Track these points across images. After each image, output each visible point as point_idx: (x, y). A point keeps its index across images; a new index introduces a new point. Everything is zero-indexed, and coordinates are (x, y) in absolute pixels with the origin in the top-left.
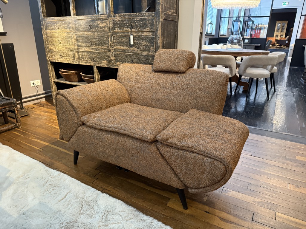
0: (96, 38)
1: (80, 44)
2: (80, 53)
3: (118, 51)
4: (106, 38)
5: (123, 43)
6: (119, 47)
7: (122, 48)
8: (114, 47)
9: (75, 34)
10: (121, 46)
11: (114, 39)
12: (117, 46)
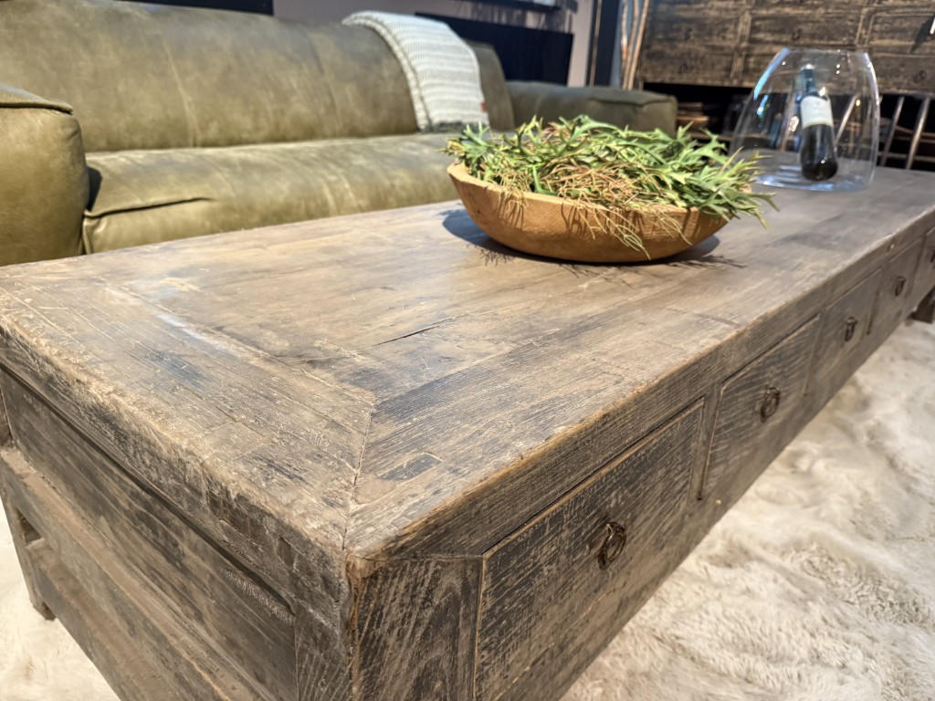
0: (818, 22)
1: (760, 36)
2: (752, 60)
3: (878, 51)
4: (851, 20)
5: (903, 31)
6: (886, 42)
7: (896, 43)
8: (872, 43)
9: (751, 14)
10: (892, 38)
11: (875, 23)
12: (881, 38)
